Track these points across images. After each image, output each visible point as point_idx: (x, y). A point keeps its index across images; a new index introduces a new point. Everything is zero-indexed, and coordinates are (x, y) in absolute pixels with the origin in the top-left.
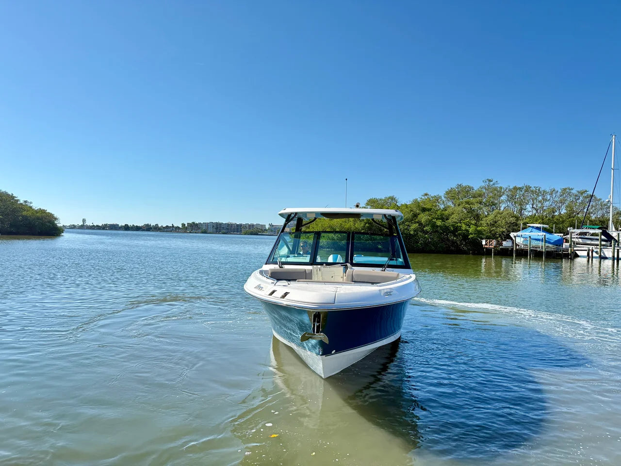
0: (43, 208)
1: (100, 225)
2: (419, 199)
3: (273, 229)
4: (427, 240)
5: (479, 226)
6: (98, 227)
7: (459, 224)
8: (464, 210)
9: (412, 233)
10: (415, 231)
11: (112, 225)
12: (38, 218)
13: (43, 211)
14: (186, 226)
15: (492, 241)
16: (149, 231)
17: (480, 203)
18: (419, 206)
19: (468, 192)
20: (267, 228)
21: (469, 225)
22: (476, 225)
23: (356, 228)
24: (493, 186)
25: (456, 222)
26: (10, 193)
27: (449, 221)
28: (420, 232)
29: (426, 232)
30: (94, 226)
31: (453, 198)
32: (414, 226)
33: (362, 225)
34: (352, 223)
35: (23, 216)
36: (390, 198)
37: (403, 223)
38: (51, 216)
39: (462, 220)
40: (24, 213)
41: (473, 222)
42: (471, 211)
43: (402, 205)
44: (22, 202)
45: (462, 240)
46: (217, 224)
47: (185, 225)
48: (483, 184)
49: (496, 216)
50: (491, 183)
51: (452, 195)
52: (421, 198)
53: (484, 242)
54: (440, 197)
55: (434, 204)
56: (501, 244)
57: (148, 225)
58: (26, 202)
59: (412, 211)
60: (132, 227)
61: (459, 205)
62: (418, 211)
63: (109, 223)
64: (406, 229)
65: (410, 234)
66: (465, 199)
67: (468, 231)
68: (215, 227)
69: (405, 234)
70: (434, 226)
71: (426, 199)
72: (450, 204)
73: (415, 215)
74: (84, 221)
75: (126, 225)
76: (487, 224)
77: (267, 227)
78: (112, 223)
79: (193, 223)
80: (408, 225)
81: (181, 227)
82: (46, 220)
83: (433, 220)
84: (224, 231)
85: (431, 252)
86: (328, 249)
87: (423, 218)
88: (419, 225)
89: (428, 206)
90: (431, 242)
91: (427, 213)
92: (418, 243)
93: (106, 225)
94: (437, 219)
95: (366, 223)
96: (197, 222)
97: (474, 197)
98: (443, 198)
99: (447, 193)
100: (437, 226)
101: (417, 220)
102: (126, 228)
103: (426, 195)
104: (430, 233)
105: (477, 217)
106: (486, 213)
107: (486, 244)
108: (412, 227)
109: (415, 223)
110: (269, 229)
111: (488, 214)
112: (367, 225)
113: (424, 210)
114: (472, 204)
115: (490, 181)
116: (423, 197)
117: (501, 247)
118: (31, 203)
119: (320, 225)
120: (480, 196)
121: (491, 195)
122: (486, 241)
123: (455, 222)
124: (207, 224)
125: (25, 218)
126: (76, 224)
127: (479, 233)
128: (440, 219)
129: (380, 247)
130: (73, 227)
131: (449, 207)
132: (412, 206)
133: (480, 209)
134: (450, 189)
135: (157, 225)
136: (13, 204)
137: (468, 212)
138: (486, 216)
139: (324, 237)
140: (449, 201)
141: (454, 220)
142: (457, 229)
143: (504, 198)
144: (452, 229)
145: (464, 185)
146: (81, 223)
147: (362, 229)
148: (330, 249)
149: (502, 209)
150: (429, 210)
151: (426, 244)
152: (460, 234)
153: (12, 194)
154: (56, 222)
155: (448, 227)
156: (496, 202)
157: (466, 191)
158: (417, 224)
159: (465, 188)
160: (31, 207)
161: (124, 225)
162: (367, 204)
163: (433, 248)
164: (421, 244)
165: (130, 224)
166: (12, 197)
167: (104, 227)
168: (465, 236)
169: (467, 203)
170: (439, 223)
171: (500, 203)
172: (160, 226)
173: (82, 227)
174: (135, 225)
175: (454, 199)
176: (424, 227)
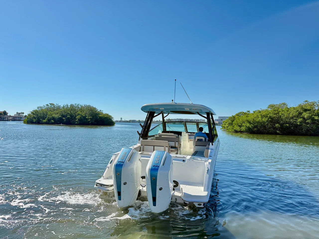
0: (107, 113)
1: (128, 120)
4: (308, 128)
6: (127, 122)
9: (299, 124)
10: (300, 123)
11: (133, 120)
12: (106, 118)
13: (107, 115)
14: (166, 120)
18: (302, 108)
23: (263, 121)
26: (94, 107)
28: (304, 123)
29: (308, 123)
30: (125, 121)
32: (300, 120)
33: (267, 119)
34: (260, 118)
35: (99, 117)
37: (292, 118)
38: (110, 116)
40: (100, 116)
43: (290, 108)
44: (99, 111)
46: (180, 119)
52: (303, 104)
54: (316, 103)
55: (312, 107)
58: (100, 110)
59: (298, 111)
62: (302, 111)
63: (132, 120)
64: (294, 122)
65: (297, 125)
69: (294, 124)
70: (313, 119)
71: (306, 104)
73: (300, 113)
74: (121, 119)
78: (133, 119)
80: (296, 119)
82: (109, 119)
83: (313, 116)
85: (311, 135)
86: (246, 133)
87: (306, 115)
88: (303, 119)
89: (308, 108)
90: (310, 129)
91: (308, 112)
92: (303, 129)
93: (130, 120)
94: (315, 115)
98: (317, 103)
100: (315, 120)
101: (301, 116)
103: (306, 101)
104: (310, 124)
108: (298, 121)
109: (300, 118)
112: (270, 119)
113: (306, 110)
116: (304, 103)
118: (103, 111)
119: (241, 120)
125: (100, 117)
126: (118, 120)
128: (317, 115)
129: (278, 132)
130: (117, 121)
132: (297, 108)
136: (96, 111)
139: (243, 126)
146: (120, 120)
147: (267, 122)
148: (247, 133)
150: (309, 110)
151: (308, 130)
153: (95, 107)
154: (112, 119)
158: (302, 119)
160: (102, 113)
162: (268, 107)
163: (312, 133)
164: (305, 130)
165: (141, 120)
166: (95, 108)
167: (130, 121)
173: (121, 121)
176: (306, 121)
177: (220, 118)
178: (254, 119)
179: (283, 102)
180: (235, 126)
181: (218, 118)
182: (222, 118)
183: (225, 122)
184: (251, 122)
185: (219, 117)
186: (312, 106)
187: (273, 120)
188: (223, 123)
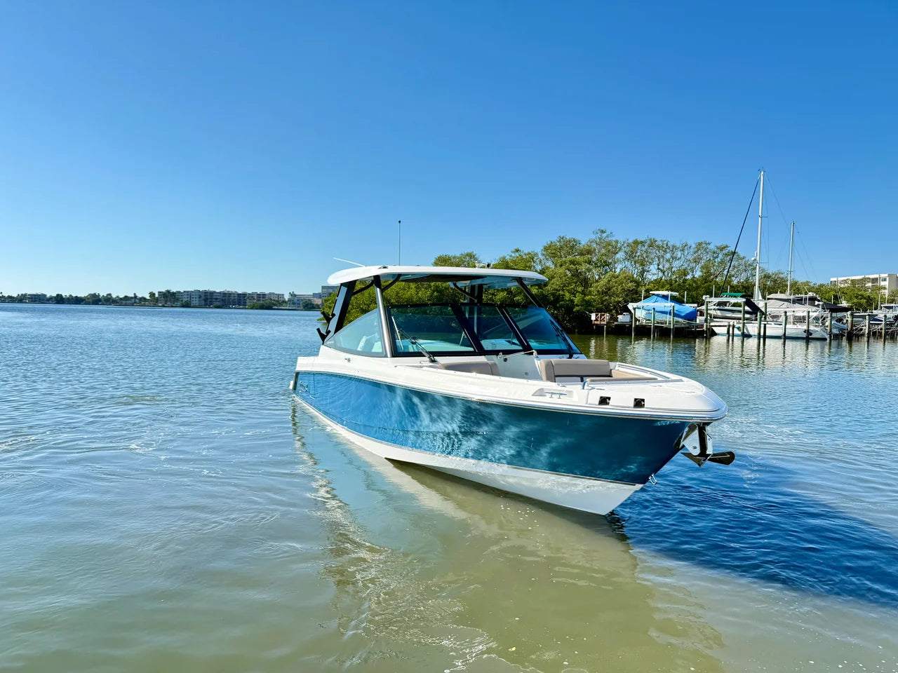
2: (508, 258)
3: (296, 301)
5: (588, 295)
6: (11, 299)
7: (561, 292)
8: (568, 273)
10: (502, 302)
11: (34, 295)
14: (157, 296)
15: (603, 315)
16: (97, 304)
17: (589, 263)
19: (572, 247)
20: (287, 300)
21: (573, 293)
22: (583, 293)
23: (420, 298)
24: (607, 240)
25: (557, 290)
27: (548, 288)
31: (554, 255)
32: (501, 295)
33: (429, 294)
34: (413, 291)
36: (467, 255)
39: (565, 286)
41: (580, 289)
42: (576, 274)
45: (565, 314)
46: (206, 292)
47: (154, 294)
48: (593, 237)
49: (609, 281)
50: (604, 235)
51: (552, 251)
52: (511, 256)
53: (593, 317)
54: (536, 254)
55: (528, 265)
56: (616, 319)
57: (94, 295)
60: (68, 298)
61: (561, 266)
66: (570, 258)
67: (572, 301)
68: (203, 297)
71: (517, 257)
72: (550, 264)
75: (58, 295)
76: (598, 291)
77: (287, 297)
79: (168, 291)
80: (493, 294)
81: (148, 298)
84: (218, 304)
88: (508, 294)
95: (434, 292)
96: (174, 290)
97: (581, 254)
98: (540, 256)
99: (546, 249)
102: (59, 300)
103: (517, 251)
105: (586, 283)
106: (597, 277)
107: (597, 320)
108: (498, 297)
110: (289, 300)
111: (600, 278)
112: (435, 293)
114: (579, 264)
115: (603, 232)
116: (513, 255)
117: (615, 323)
120: (589, 252)
121: (603, 251)
122: (597, 315)
123: (554, 289)
124: (189, 294)
127: (588, 305)
128: (535, 285)
129: (453, 325)
131: (548, 268)
133: (589, 270)
134: (549, 243)
135: (110, 295)
137: (572, 275)
138: (597, 281)
140: (547, 259)
141: (554, 286)
142: (558, 298)
143: (620, 255)
144: (552, 299)
145: (568, 238)
147: (428, 300)
149: (618, 271)
152: (562, 306)
155: (547, 296)
156: (610, 261)
157: (570, 246)
158: (506, 293)
159: (570, 241)
161: (55, 295)
162: (435, 263)
165: (65, 294)
168: (569, 308)
169: (572, 262)
170: (534, 291)
171: (615, 263)
172: (114, 296)
174: (74, 295)
175: (554, 257)
176: (515, 297)
177: (324, 290)
178: (398, 293)
179: (469, 251)
180: (354, 310)
181: (319, 290)
182: (331, 291)
183: (329, 300)
184: (392, 301)
185: (323, 287)
186: (529, 261)
187: (444, 295)
188: (325, 304)
